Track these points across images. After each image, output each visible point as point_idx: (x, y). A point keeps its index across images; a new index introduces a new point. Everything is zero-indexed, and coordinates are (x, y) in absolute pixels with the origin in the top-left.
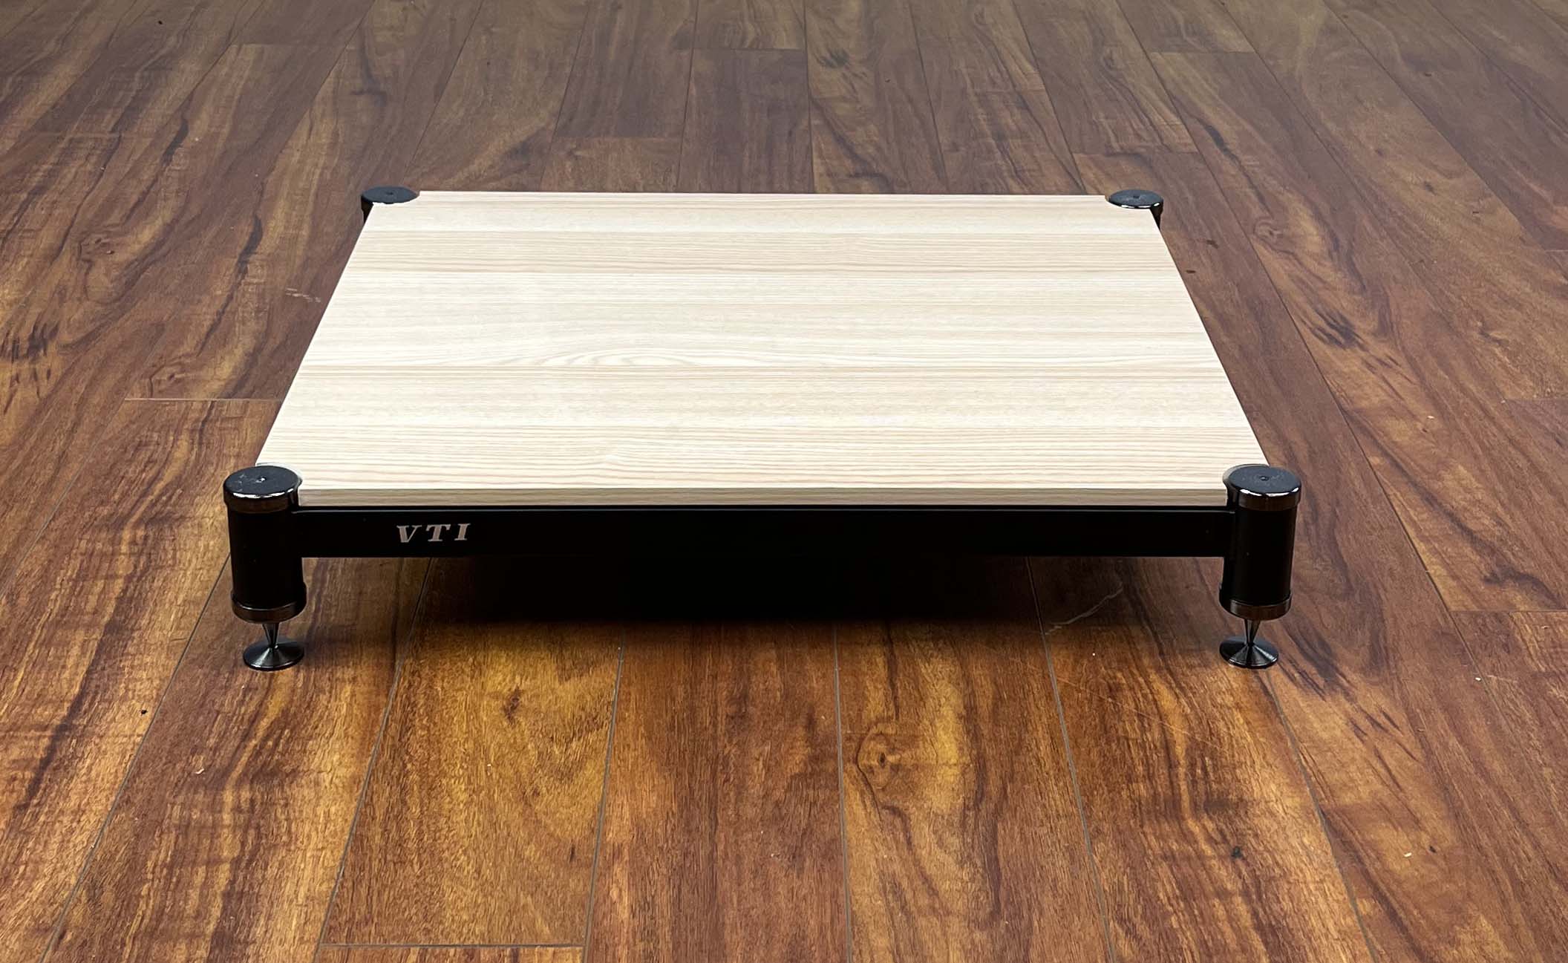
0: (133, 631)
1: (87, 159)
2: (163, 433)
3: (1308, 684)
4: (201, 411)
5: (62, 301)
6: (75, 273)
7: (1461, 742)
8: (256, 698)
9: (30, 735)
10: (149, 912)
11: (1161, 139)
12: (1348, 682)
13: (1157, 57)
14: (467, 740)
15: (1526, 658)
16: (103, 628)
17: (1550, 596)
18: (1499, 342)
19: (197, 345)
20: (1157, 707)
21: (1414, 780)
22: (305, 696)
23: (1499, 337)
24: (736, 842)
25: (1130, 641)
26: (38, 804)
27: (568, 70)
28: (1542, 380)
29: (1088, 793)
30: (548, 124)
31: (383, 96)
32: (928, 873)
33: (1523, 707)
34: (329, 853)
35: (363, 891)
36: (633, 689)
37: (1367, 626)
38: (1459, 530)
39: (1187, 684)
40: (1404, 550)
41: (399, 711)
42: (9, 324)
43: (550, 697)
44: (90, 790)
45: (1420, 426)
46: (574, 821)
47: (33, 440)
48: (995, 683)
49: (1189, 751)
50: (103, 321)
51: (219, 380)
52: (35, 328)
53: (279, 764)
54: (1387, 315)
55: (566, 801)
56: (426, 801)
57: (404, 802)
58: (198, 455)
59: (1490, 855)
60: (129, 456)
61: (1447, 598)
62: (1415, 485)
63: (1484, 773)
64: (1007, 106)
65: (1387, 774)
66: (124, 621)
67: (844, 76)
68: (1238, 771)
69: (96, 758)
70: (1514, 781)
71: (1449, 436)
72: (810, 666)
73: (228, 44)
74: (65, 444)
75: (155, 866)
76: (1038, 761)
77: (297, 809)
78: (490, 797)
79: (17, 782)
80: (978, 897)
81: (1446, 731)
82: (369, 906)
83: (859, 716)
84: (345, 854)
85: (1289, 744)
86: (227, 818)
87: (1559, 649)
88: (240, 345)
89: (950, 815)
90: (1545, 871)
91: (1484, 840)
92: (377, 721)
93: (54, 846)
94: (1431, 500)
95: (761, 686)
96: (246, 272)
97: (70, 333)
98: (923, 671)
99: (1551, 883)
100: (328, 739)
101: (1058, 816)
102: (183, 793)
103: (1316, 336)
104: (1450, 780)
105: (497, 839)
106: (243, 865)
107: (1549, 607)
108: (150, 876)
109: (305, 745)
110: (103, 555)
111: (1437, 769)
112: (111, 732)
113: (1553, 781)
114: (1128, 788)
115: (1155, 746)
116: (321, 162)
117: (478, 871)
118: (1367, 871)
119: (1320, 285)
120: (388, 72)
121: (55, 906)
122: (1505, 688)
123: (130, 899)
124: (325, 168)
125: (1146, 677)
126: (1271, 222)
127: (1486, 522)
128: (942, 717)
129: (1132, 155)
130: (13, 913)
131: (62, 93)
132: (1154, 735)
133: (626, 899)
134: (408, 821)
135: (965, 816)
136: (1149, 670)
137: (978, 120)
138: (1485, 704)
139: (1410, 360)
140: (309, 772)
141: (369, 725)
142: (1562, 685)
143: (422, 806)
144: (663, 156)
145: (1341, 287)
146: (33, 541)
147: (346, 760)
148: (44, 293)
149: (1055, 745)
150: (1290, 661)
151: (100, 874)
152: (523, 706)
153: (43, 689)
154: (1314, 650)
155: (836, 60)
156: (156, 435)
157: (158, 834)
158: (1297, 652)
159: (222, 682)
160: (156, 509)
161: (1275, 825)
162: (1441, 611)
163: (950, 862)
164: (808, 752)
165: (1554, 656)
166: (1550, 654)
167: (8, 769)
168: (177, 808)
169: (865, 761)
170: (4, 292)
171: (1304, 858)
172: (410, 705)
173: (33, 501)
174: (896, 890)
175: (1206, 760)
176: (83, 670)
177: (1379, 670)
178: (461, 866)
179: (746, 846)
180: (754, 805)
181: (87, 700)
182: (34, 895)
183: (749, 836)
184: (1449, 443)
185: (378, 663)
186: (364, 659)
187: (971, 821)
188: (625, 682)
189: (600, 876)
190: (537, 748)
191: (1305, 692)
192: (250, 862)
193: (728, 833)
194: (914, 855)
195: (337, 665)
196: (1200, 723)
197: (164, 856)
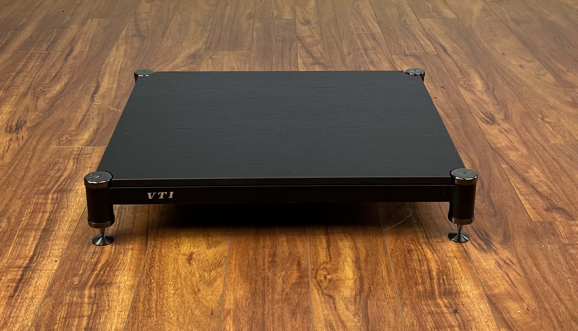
0: (52, 231)
1: (37, 60)
2: (64, 159)
3: (481, 249)
4: (78, 151)
5: (28, 111)
6: (33, 101)
7: (537, 269)
8: (97, 256)
9: (15, 270)
11: (424, 50)
12: (496, 247)
13: (422, 20)
15: (561, 238)
16: (41, 231)
17: (569, 215)
18: (548, 122)
19: (76, 127)
20: (426, 257)
21: (521, 284)
22: (115, 255)
23: (549, 120)
24: (272, 308)
25: (416, 233)
26: (17, 296)
27: (209, 27)
28: (564, 136)
29: (401, 290)
30: (203, 46)
31: (143, 36)
32: (343, 319)
33: (560, 256)
34: (123, 313)
35: (136, 327)
36: (234, 252)
37: (502, 227)
38: (535, 191)
39: (437, 249)
40: (516, 200)
41: (149, 261)
42: (9, 120)
43: (204, 255)
44: (36, 290)
45: (520, 153)
46: (213, 300)
47: (17, 162)
48: (366, 249)
49: (438, 274)
50: (42, 119)
51: (84, 139)
52: (18, 121)
53: (105, 280)
54: (507, 113)
55: (210, 293)
56: (159, 293)
57: (151, 294)
58: (76, 167)
59: (549, 311)
60: (51, 168)
61: (531, 217)
62: (519, 175)
63: (546, 281)
64: (368, 38)
65: (510, 281)
66: (49, 228)
67: (309, 29)
68: (456, 280)
69: (39, 278)
70: (557, 284)
71: (531, 157)
72: (298, 243)
73: (88, 19)
74: (28, 163)
75: (60, 319)
76: (382, 277)
77: (112, 297)
78: (182, 291)
79: (10, 288)
80: (361, 328)
81: (532, 265)
83: (317, 261)
84: (129, 313)
85: (475, 271)
86: (86, 300)
87: (573, 235)
88: (92, 127)
89: (350, 298)
90: (570, 317)
91: (547, 306)
92: (140, 264)
93: (23, 311)
94: (525, 180)
95: (281, 250)
96: (94, 100)
97: (30, 123)
98: (340, 244)
99: (572, 321)
100: (123, 271)
101: (390, 298)
102: (70, 291)
103: (481, 120)
104: (534, 284)
105: (185, 308)
106: (92, 317)
107: (569, 219)
108: (58, 322)
109: (114, 273)
110: (42, 203)
111: (529, 279)
112: (44, 269)
113: (572, 284)
114: (416, 287)
115: (425, 272)
116: (121, 61)
117: (178, 319)
118: (504, 318)
119: (482, 102)
120: (145, 28)
122: (553, 249)
124: (122, 63)
125: (421, 246)
126: (464, 79)
127: (545, 188)
128: (347, 261)
129: (413, 55)
131: (28, 36)
132: (425, 268)
133: (231, 329)
134: (152, 301)
135: (356, 298)
136: (423, 244)
137: (357, 43)
138: (546, 256)
139: (516, 129)
140: (116, 283)
141: (138, 266)
142: (574, 248)
143: (157, 296)
144: (244, 57)
145: (490, 103)
146: (16, 199)
147: (130, 278)
148: (21, 108)
149: (388, 271)
150: (474, 240)
151: (40, 321)
152: (194, 258)
153: (20, 253)
154: (483, 236)
155: (306, 22)
156: (61, 160)
157: (61, 306)
158: (477, 237)
159: (84, 250)
160: (61, 187)
161: (470, 300)
162: (529, 221)
163: (350, 315)
164: (298, 274)
165: (571, 237)
166: (570, 237)
167: (7, 283)
168: (68, 297)
169: (319, 278)
170: (7, 109)
171: (481, 313)
172: (153, 258)
173: (16, 184)
174: (331, 326)
175: (444, 276)
176: (34, 246)
177: (507, 243)
178: (171, 317)
179: (276, 309)
180: (278, 294)
181: (36, 257)
182: (16, 329)
183: (277, 306)
184: (531, 159)
185: (141, 243)
186: (136, 241)
187: (358, 300)
188: (231, 249)
189: (222, 321)
190: (199, 273)
191: (480, 251)
192: (95, 316)
193: (269, 304)
194: (337, 312)
195: (126, 243)
196: (442, 263)
197: (63, 314)
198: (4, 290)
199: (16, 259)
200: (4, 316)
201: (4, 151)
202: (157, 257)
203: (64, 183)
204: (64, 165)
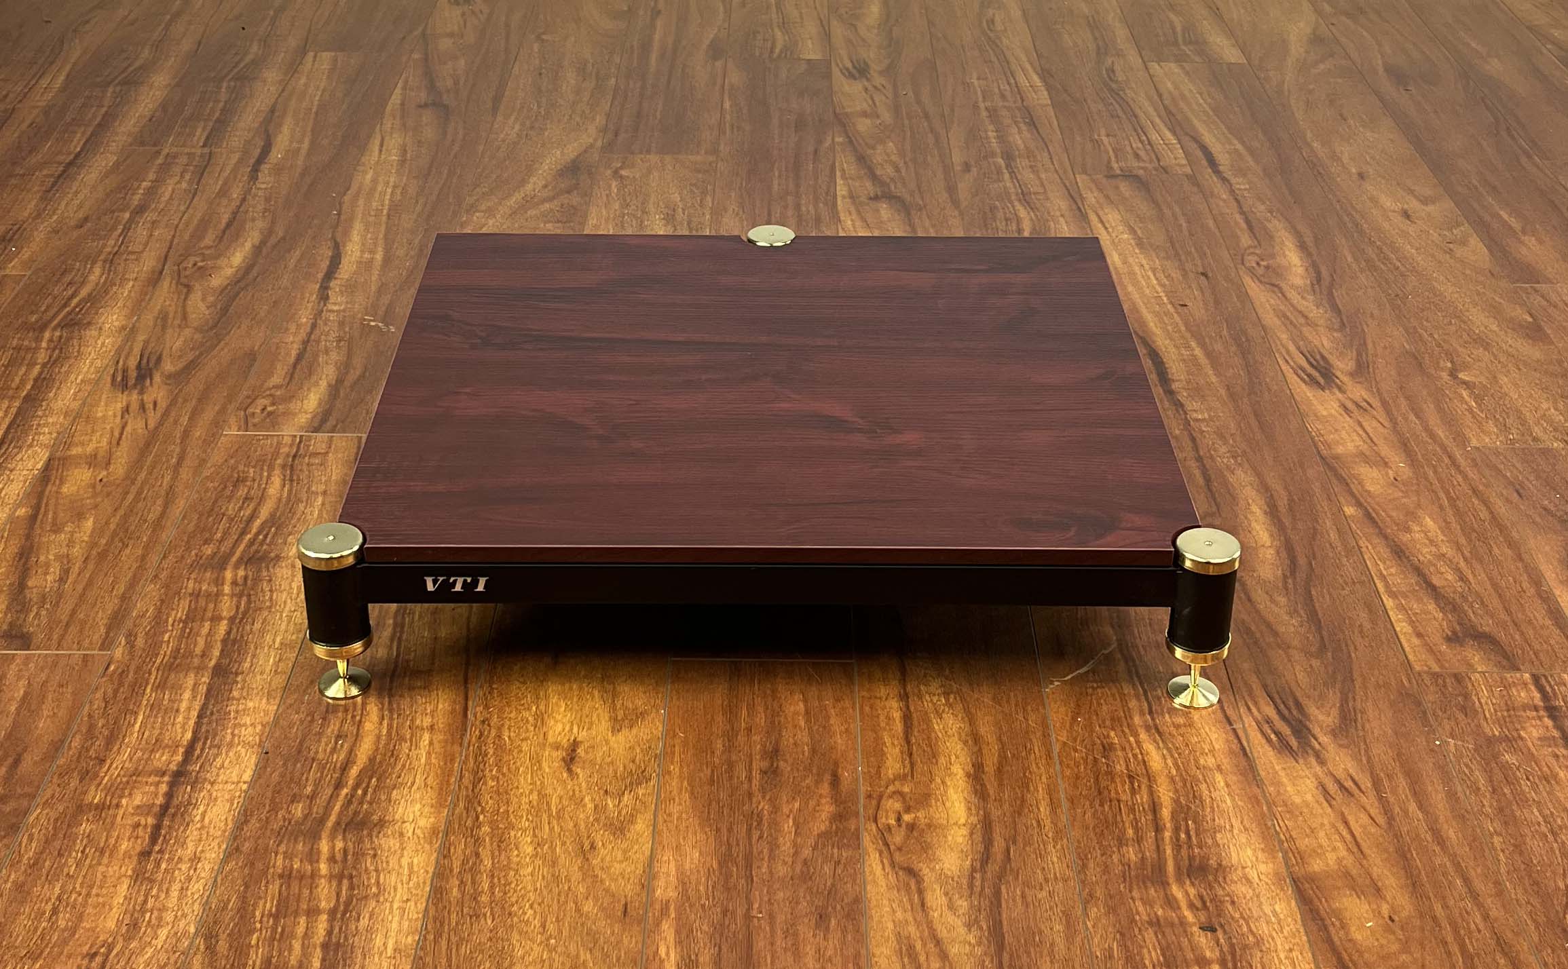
0: (237, 674)
1: (182, 176)
2: (258, 469)
3: (1283, 747)
4: (291, 446)
5: (164, 329)
6: (175, 299)
7: (1420, 807)
8: (346, 746)
9: (150, 780)
10: (258, 962)
11: (1159, 161)
12: (1320, 744)
13: (1156, 68)
14: (531, 792)
15: (1482, 721)
16: (211, 671)
17: (1506, 656)
18: (1467, 384)
19: (285, 377)
20: (1146, 768)
21: (1377, 848)
22: (388, 744)
24: (769, 900)
25: (1122, 697)
26: (159, 851)
27: (613, 82)
28: (1505, 425)
29: (1083, 859)
30: (595, 141)
31: (446, 107)
32: (940, 936)
33: (1476, 772)
34: (413, 903)
35: (444, 943)
36: (677, 741)
37: (1338, 686)
39: (1173, 744)
41: (472, 761)
42: (119, 352)
43: (605, 749)
44: (204, 837)
45: (1391, 474)
46: (627, 876)
47: (143, 475)
48: (1000, 739)
49: (1174, 815)
50: (202, 349)
51: (306, 413)
52: (142, 356)
53: (368, 814)
54: (1364, 355)
55: (620, 856)
56: (497, 853)
57: (477, 855)
58: (290, 491)
59: (1443, 925)
60: (228, 493)
61: (1411, 658)
63: (1441, 840)
64: (1015, 122)
65: (1351, 840)
66: (229, 665)
67: (866, 90)
68: (1218, 836)
69: (208, 805)
70: (1468, 849)
71: (1418, 485)
72: (834, 720)
73: (304, 52)
74: (172, 479)
75: (262, 917)
76: (1038, 822)
77: (384, 860)
78: (552, 850)
79: (141, 828)
80: (984, 961)
81: (1406, 796)
82: (449, 961)
83: (878, 773)
84: (427, 906)
85: (1265, 808)
86: (323, 868)
87: (1512, 712)
88: (324, 376)
89: (959, 877)
90: (1493, 943)
91: (1439, 911)
92: (451, 770)
93: (175, 894)
94: (1400, 553)
95: (791, 739)
96: (327, 298)
97: (172, 363)
98: (936, 727)
99: (1498, 956)
100: (410, 788)
101: (1056, 878)
102: (285, 842)
103: (1298, 375)
104: (1409, 849)
105: (559, 895)
106: (339, 916)
107: (1504, 667)
108: (258, 925)
109: (389, 795)
110: (208, 595)
111: (1398, 836)
112: (221, 778)
113: (1503, 851)
114: (1119, 852)
115: (1144, 809)
116: (392, 181)
117: (543, 926)
118: (1332, 941)
119: (1302, 321)
120: (450, 83)
121: (178, 954)
122: (1461, 752)
123: (242, 950)
124: (395, 187)
125: (1136, 735)
126: (1258, 251)
127: (1449, 577)
128: (952, 775)
130: (141, 960)
131: (157, 103)
132: (1143, 798)
133: (672, 955)
134: (481, 874)
135: (972, 878)
136: (1139, 731)
137: (987, 138)
138: (1443, 769)
139: (1384, 403)
140: (394, 822)
141: (446, 775)
142: (1515, 750)
143: (493, 859)
144: (700, 176)
145: (1322, 323)
146: (146, 580)
147: (427, 809)
148: (148, 319)
149: (1054, 805)
150: (1268, 722)
151: (215, 922)
152: (580, 757)
153: (160, 734)
154: (1289, 709)
155: (859, 71)
156: (252, 470)
157: (263, 883)
158: (1274, 712)
159: (316, 728)
160: (254, 548)
161: (1250, 891)
162: (1405, 670)
163: (958, 923)
164: (832, 808)
165: (1507, 720)
166: (1504, 718)
167: (133, 814)
168: (280, 857)
169: (884, 820)
171: (1275, 926)
172: (481, 755)
173: (144, 540)
174: (911, 953)
175: (1190, 822)
176: (194, 714)
177: (1347, 732)
178: (528, 921)
179: (778, 904)
180: (785, 863)
181: (199, 746)
182: (159, 943)
183: (781, 895)
184: (1418, 493)
185: (453, 711)
186: (440, 706)
187: (978, 883)
188: (670, 733)
189: (650, 933)
190: (593, 800)
191: (1279, 753)
192: (344, 914)
193: (762, 891)
194: (927, 915)
195: (416, 712)
196: (1185, 785)
197: (270, 905)
198: (128, 835)
200: (132, 906)
201: (110, 443)
202: (491, 751)
203: (261, 537)
204: (259, 485)
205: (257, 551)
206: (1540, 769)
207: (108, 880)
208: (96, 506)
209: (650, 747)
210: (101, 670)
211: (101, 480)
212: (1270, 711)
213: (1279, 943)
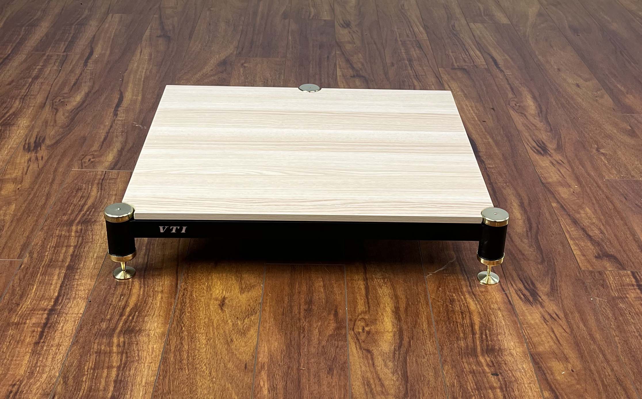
0: (77, 269)
1: (54, 64)
2: (87, 185)
3: (527, 300)
4: (101, 175)
5: (46, 126)
6: (51, 114)
7: (585, 326)
8: (125, 299)
9: (39, 313)
10: (86, 388)
11: (474, 63)
12: (542, 299)
14: (205, 318)
15: (610, 290)
16: (66, 268)
17: (620, 264)
18: (603, 154)
19: (99, 147)
20: (468, 309)
21: (566, 341)
22: (143, 298)
23: (604, 152)
24: (308, 362)
25: (458, 280)
26: (43, 342)
27: (241, 28)
28: (620, 171)
29: (442, 344)
30: (233, 52)
31: (169, 37)
32: (381, 377)
33: (608, 311)
34: (154, 363)
35: (167, 380)
37: (550, 276)
38: (586, 235)
39: (480, 299)
40: (565, 244)
41: (179, 305)
42: (26, 136)
43: (237, 300)
44: (63, 336)
45: (572, 190)
46: (246, 353)
47: (37, 187)
48: (406, 297)
49: (480, 328)
50: (63, 135)
51: (108, 161)
52: (36, 138)
53: (134, 326)
54: (560, 142)
55: (243, 344)
56: (190, 343)
57: (182, 343)
58: (101, 194)
59: (594, 373)
60: (74, 194)
61: (580, 265)
62: (570, 215)
63: (593, 339)
64: (413, 46)
65: (556, 338)
66: (74, 265)
67: (349, 33)
68: (499, 337)
69: (64, 323)
70: (604, 342)
71: (583, 194)
72: (336, 289)
73: (108, 14)
74: (49, 188)
75: (88, 369)
76: (422, 330)
77: (141, 346)
78: (214, 342)
79: (35, 333)
80: (399, 387)
81: (579, 321)
82: (169, 388)
83: (355, 310)
84: (160, 365)
85: (519, 325)
86: (115, 349)
87: (623, 287)
88: (115, 147)
89: (389, 353)
90: (615, 380)
92: (171, 309)
93: (50, 360)
94: (576, 222)
95: (317, 297)
96: (117, 115)
97: (50, 140)
98: (379, 292)
100: (153, 316)
101: (430, 354)
102: (98, 338)
103: (532, 149)
104: (580, 342)
105: (217, 360)
106: (121, 368)
107: (620, 269)
108: (86, 373)
109: (144, 319)
110: (65, 236)
111: (575, 337)
112: (70, 312)
113: (619, 343)
114: (457, 343)
115: (467, 325)
116: (145, 67)
117: (210, 373)
118: (548, 380)
119: (534, 128)
120: (171, 27)
121: (51, 384)
122: (602, 303)
123: (79, 382)
125: (464, 296)
126: (516, 100)
127: (596, 232)
128: (386, 311)
129: (461, 69)
130: (35, 387)
131: (44, 34)
132: (467, 321)
133: (266, 385)
134: (183, 352)
135: (394, 353)
136: (465, 293)
137: (401, 52)
138: (594, 310)
139: (569, 161)
140: (145, 330)
141: (168, 311)
142: (624, 302)
143: (189, 346)
144: (279, 67)
145: (542, 129)
146: (38, 230)
147: (160, 325)
148: (40, 122)
149: (429, 324)
150: (520, 290)
151: (67, 372)
152: (226, 304)
153: (44, 294)
154: (529, 285)
155: (347, 25)
156: (84, 185)
157: (89, 355)
158: (523, 286)
159: (112, 291)
160: (85, 217)
161: (513, 359)
162: (579, 270)
163: (388, 371)
164: (335, 325)
166: (620, 289)
167: (32, 327)
168: (96, 345)
169: (357, 330)
170: (23, 122)
171: (523, 373)
172: (183, 303)
173: (37, 213)
174: (369, 384)
175: (487, 331)
176: (59, 285)
177: (553, 296)
178: (204, 371)
179: (312, 364)
180: (314, 347)
181: (61, 299)
182: (42, 380)
183: (313, 360)
184: (583, 198)
185: (171, 285)
186: (166, 283)
187: (397, 356)
188: (265, 294)
189: (256, 375)
190: (232, 321)
191: (525, 303)
192: (124, 367)
193: (305, 359)
194: (375, 369)
195: (155, 285)
196: (485, 316)
197: (91, 364)
198: (29, 335)
199: (40, 300)
200: (31, 365)
201: (22, 173)
203: (88, 213)
204: (88, 191)
205: (86, 219)
206: (635, 310)
207: (21, 354)
208: (16, 199)
209: (256, 300)
210: (18, 267)
211: (18, 189)
212: (521, 286)
213: (525, 380)
